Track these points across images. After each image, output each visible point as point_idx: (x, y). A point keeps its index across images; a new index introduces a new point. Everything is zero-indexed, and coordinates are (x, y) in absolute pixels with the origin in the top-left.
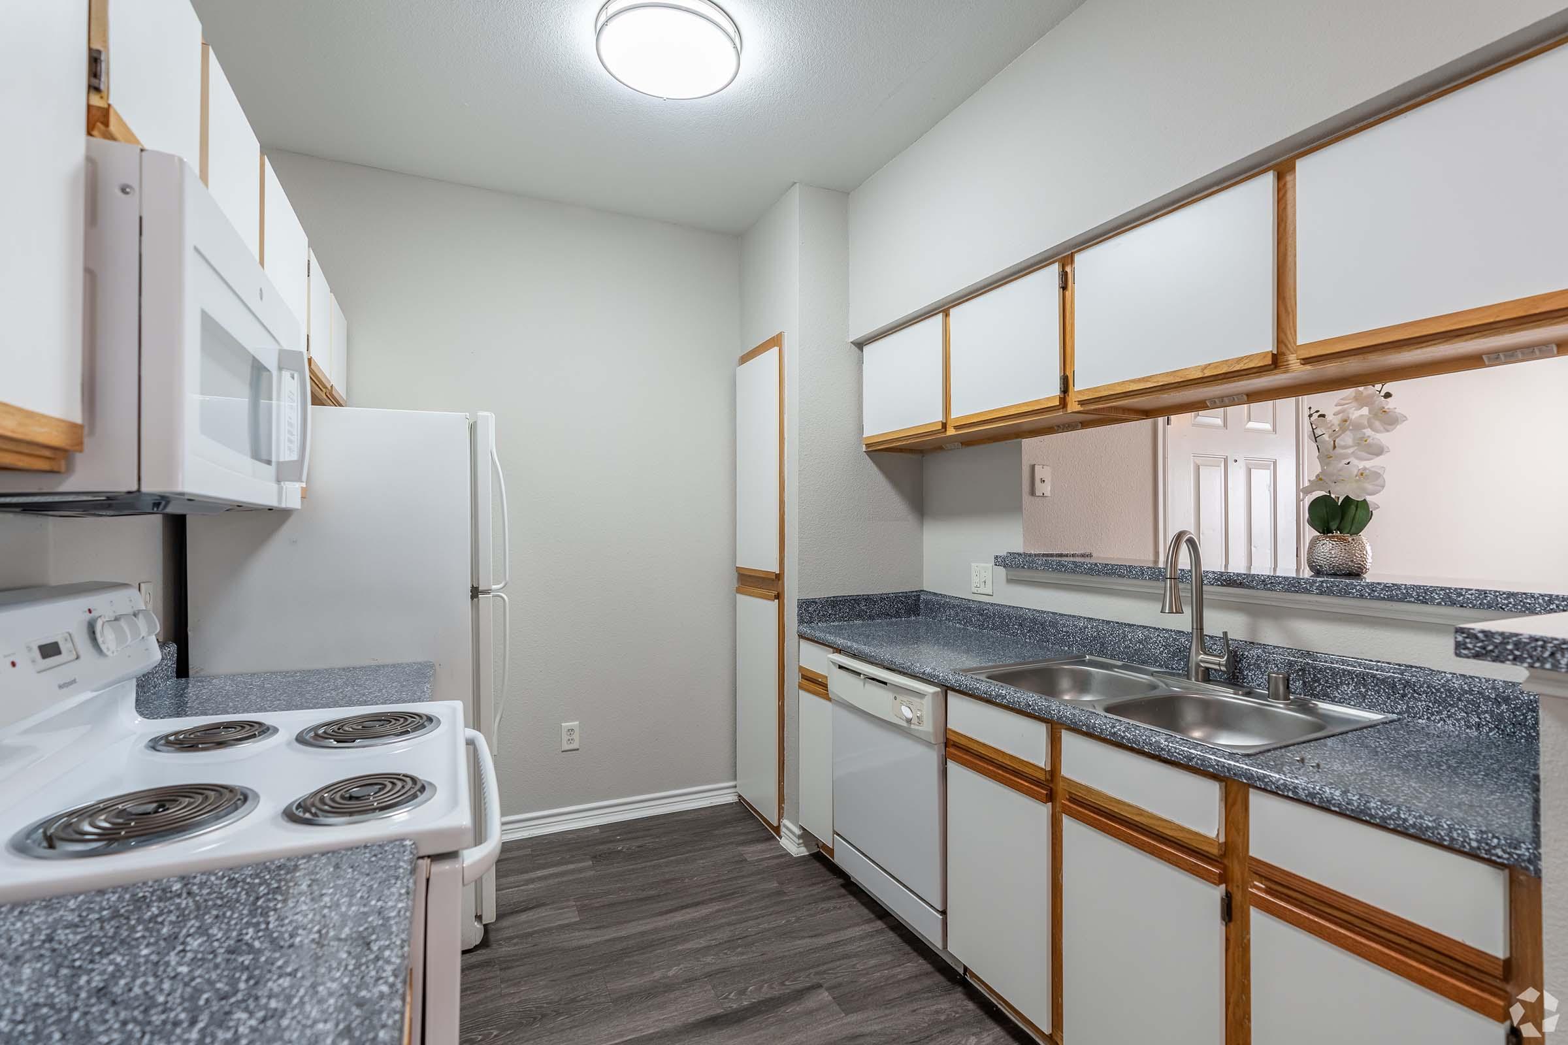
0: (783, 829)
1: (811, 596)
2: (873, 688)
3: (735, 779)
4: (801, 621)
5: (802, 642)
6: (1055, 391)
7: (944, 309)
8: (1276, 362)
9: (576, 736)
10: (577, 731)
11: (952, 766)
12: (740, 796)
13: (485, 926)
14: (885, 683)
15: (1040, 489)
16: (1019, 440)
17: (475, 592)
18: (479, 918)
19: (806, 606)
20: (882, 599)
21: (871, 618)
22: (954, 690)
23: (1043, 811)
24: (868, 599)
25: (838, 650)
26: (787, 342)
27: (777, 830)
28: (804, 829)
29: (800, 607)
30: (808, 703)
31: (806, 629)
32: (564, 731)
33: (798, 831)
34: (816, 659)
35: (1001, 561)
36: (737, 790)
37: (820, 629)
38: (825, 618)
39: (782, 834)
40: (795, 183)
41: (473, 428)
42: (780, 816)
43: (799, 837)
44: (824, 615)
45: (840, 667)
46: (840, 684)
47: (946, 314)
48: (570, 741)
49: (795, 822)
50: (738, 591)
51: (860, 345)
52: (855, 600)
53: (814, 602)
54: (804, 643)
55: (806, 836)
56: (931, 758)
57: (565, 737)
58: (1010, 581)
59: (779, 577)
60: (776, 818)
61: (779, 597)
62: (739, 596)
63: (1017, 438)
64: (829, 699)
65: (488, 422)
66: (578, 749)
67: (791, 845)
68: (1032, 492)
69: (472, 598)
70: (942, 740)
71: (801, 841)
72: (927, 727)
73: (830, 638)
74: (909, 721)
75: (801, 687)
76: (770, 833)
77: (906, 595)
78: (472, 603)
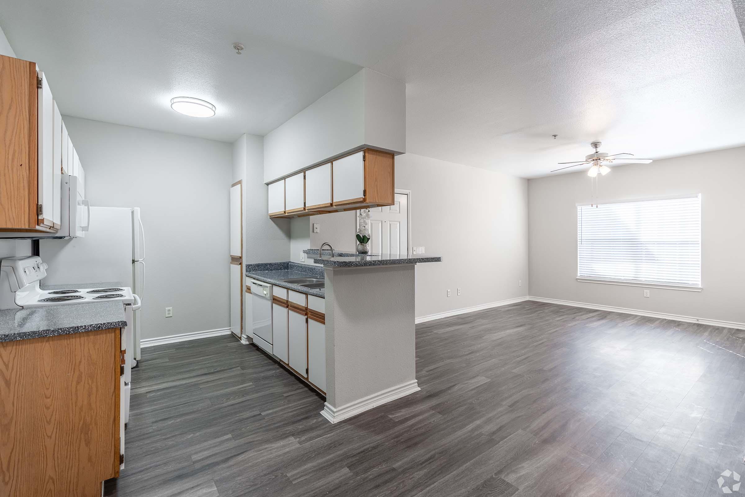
0: (242, 338)
1: (250, 263)
2: (260, 288)
3: (230, 326)
4: (247, 271)
5: (247, 277)
6: (303, 206)
7: (284, 178)
8: (332, 205)
9: (171, 312)
10: (171, 310)
11: (274, 305)
12: (232, 332)
13: (137, 361)
14: (261, 285)
15: (315, 230)
16: (309, 216)
17: (134, 261)
18: (135, 359)
19: (248, 266)
20: (275, 264)
21: (271, 270)
22: (275, 285)
23: (304, 318)
24: (270, 264)
25: (254, 279)
26: (244, 183)
27: (240, 338)
28: (248, 336)
29: (246, 267)
30: (247, 296)
31: (247, 273)
32: (166, 311)
33: (246, 337)
34: (248, 282)
35: (305, 252)
36: (231, 330)
37: (253, 274)
38: (255, 270)
39: (242, 339)
40: (245, 133)
41: (133, 212)
42: (241, 334)
43: (246, 339)
44: (254, 269)
45: (254, 283)
46: (254, 288)
47: (285, 179)
48: (169, 314)
49: (245, 334)
50: (231, 263)
51: (268, 184)
52: (266, 265)
53: (251, 265)
54: (247, 278)
55: (249, 338)
56: (269, 303)
57: (167, 313)
58: (308, 257)
59: (241, 258)
60: (240, 335)
61: (241, 264)
62: (231, 265)
63: (308, 216)
64: (251, 293)
65: (138, 210)
66: (172, 317)
67: (244, 342)
68: (313, 232)
69: (133, 263)
70: (272, 298)
71: (247, 340)
72: (268, 296)
73: (252, 275)
74: (265, 295)
75: (246, 292)
76: (239, 339)
77: (284, 263)
78: (132, 265)
